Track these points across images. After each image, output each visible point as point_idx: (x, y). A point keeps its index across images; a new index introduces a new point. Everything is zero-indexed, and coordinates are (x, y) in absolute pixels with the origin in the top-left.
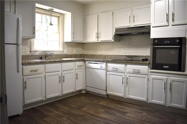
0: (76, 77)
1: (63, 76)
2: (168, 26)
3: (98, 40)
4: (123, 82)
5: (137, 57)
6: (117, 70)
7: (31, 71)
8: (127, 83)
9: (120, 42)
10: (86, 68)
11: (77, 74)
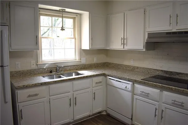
0: (93, 97)
1: (74, 97)
3: (124, 48)
4: (155, 115)
5: (179, 75)
6: (148, 96)
7: (29, 96)
8: (162, 117)
9: (155, 51)
10: (108, 85)
11: (94, 93)
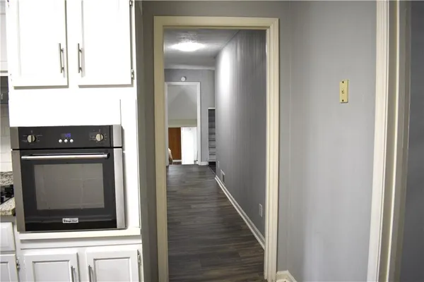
2: (67, 87)
